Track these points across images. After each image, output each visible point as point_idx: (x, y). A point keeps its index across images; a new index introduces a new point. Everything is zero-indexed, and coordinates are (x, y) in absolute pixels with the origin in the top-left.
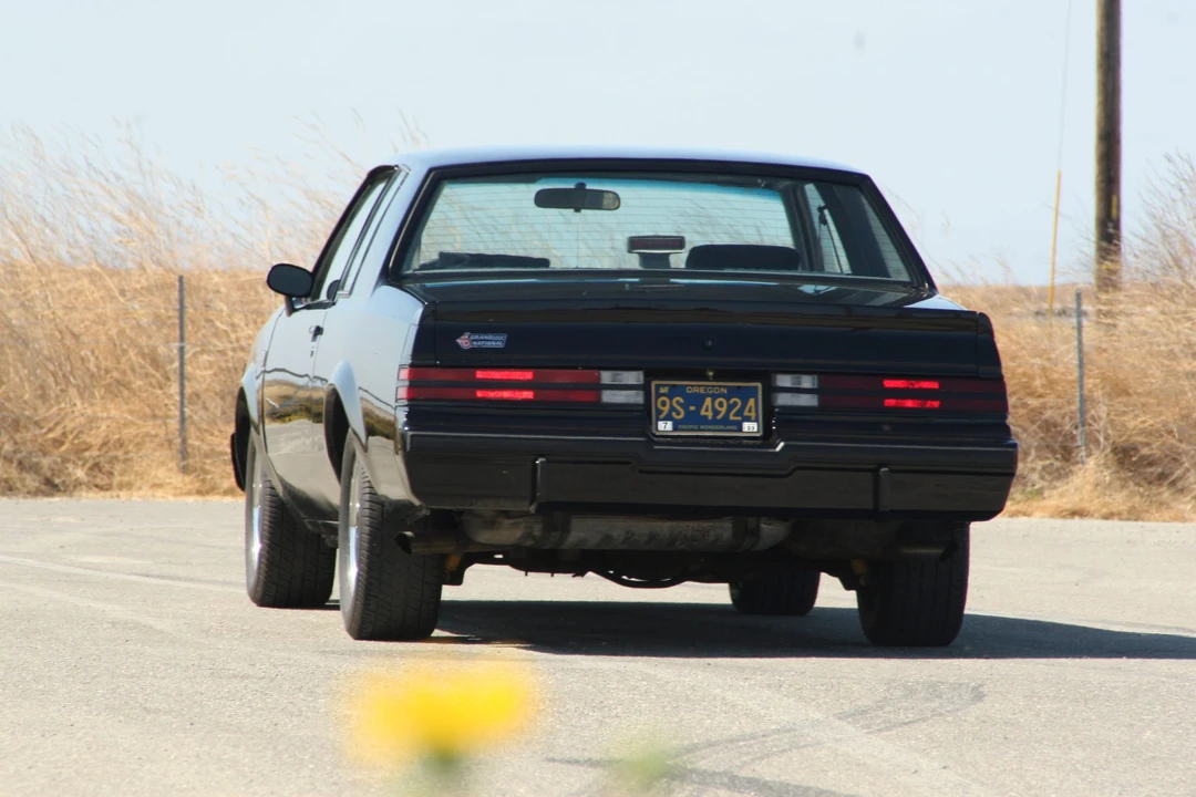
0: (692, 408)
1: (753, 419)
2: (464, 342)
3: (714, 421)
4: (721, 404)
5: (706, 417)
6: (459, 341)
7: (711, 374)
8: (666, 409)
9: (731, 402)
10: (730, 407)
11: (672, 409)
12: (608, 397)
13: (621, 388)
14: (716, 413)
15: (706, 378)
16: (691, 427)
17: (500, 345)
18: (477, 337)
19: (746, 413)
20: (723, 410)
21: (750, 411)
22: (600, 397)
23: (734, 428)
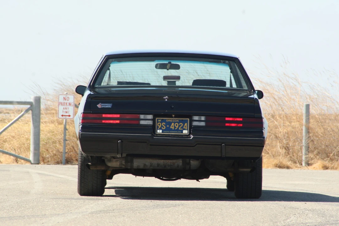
0: (168, 126)
1: (186, 129)
2: (99, 106)
3: (174, 130)
4: (177, 125)
5: (172, 128)
6: (97, 105)
7: (173, 116)
8: (160, 126)
9: (180, 124)
10: (179, 126)
11: (162, 126)
12: (142, 122)
13: (146, 120)
14: (175, 127)
15: (172, 117)
16: (167, 132)
17: (110, 107)
18: (103, 104)
19: (184, 128)
20: (177, 127)
21: (185, 127)
22: (139, 122)
23: (180, 132)
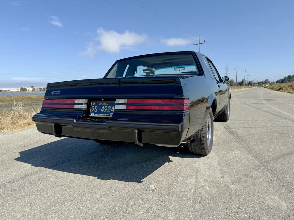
0: (99, 109)
4: (106, 108)
7: (103, 99)
8: (93, 109)
9: (109, 107)
11: (95, 109)
13: (80, 104)
14: (104, 110)
16: (98, 114)
17: (58, 93)
18: (55, 92)
19: (112, 111)
20: (106, 109)
22: (74, 107)
23: (108, 115)
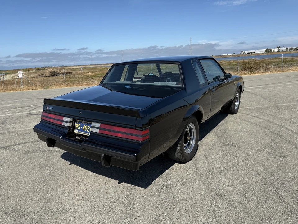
0: (81, 127)
3: (84, 131)
6: (47, 107)
10: (88, 128)
12: (64, 124)
14: (85, 129)
16: (80, 132)
17: (52, 109)
23: (87, 133)
